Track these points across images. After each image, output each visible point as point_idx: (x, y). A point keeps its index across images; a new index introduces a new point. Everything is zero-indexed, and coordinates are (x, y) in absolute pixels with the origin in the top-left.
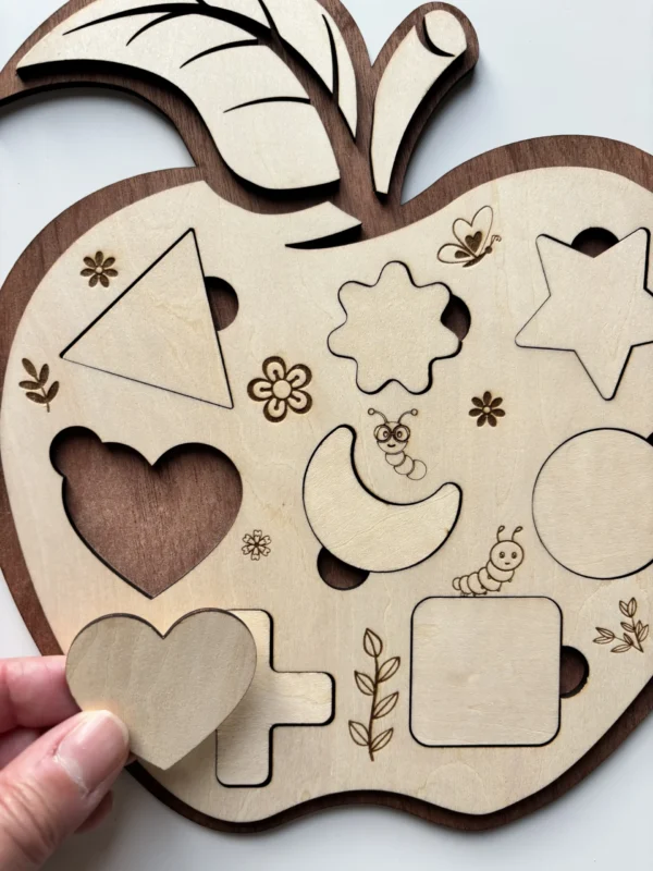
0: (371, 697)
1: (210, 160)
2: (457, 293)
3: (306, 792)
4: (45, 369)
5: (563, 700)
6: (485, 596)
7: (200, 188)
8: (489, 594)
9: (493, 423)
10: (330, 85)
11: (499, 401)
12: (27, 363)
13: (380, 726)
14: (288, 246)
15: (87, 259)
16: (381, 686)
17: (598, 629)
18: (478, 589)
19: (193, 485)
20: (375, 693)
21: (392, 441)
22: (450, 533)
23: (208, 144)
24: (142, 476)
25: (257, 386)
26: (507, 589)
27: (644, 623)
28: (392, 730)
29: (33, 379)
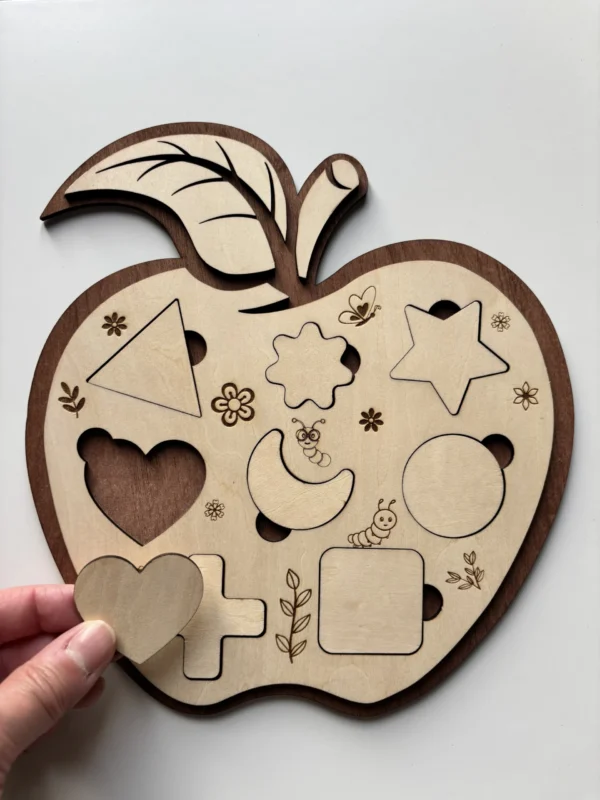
0: (291, 618)
1: (190, 254)
2: (351, 343)
3: (245, 685)
4: (76, 389)
5: (426, 623)
6: (370, 547)
7: (183, 273)
8: (373, 546)
9: (376, 429)
10: (269, 207)
11: (379, 414)
12: (64, 386)
13: (297, 638)
14: (240, 311)
15: (106, 318)
16: (298, 609)
17: (449, 573)
18: (365, 542)
19: (173, 469)
20: (294, 615)
21: (308, 440)
22: (346, 503)
23: (189, 243)
24: (139, 461)
25: (218, 403)
26: (386, 543)
27: (481, 569)
28: (305, 641)
29: (67, 396)
